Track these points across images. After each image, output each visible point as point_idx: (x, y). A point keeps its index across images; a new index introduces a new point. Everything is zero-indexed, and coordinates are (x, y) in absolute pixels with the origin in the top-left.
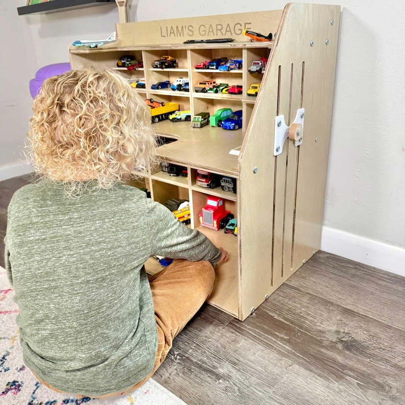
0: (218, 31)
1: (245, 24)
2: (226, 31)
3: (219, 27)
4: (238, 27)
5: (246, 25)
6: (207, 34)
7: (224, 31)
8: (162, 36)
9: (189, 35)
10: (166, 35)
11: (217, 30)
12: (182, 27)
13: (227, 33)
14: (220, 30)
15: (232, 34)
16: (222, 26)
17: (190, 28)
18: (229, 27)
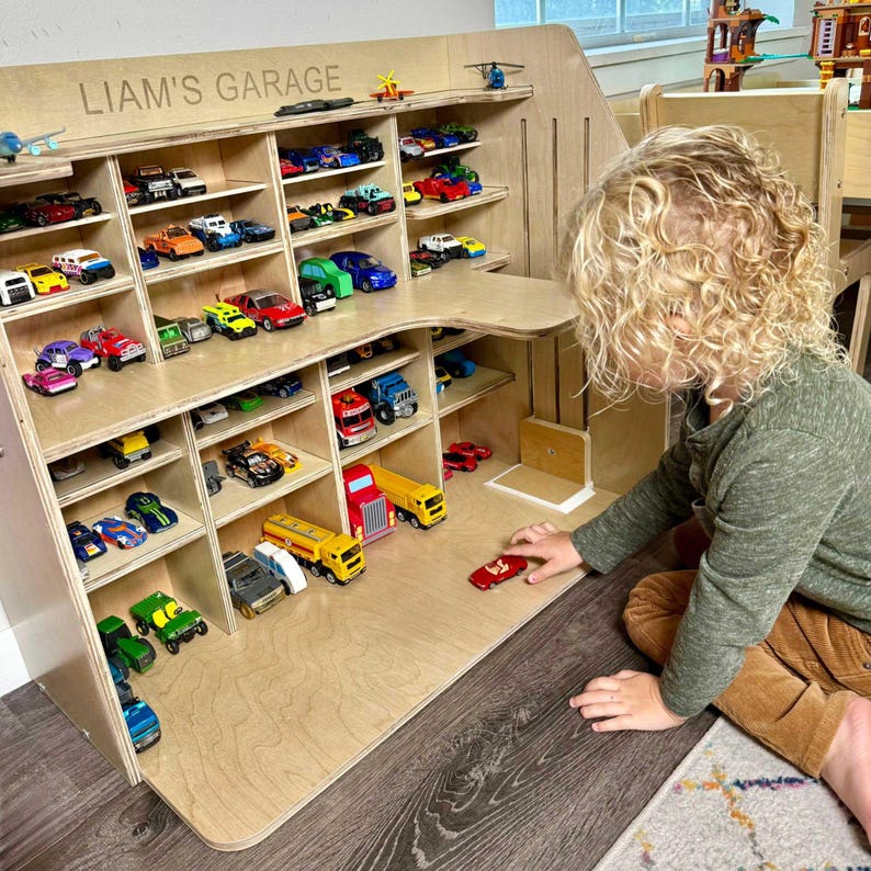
0: (269, 87)
1: (327, 68)
2: (289, 86)
3: (270, 77)
4: (313, 75)
5: (329, 70)
6: (241, 94)
7: (282, 86)
8: (88, 112)
9: (188, 101)
10: (106, 108)
11: (266, 84)
12: (164, 80)
13: (290, 89)
14: (274, 84)
15: (301, 92)
16: (277, 74)
17: (189, 83)
18: (294, 77)
